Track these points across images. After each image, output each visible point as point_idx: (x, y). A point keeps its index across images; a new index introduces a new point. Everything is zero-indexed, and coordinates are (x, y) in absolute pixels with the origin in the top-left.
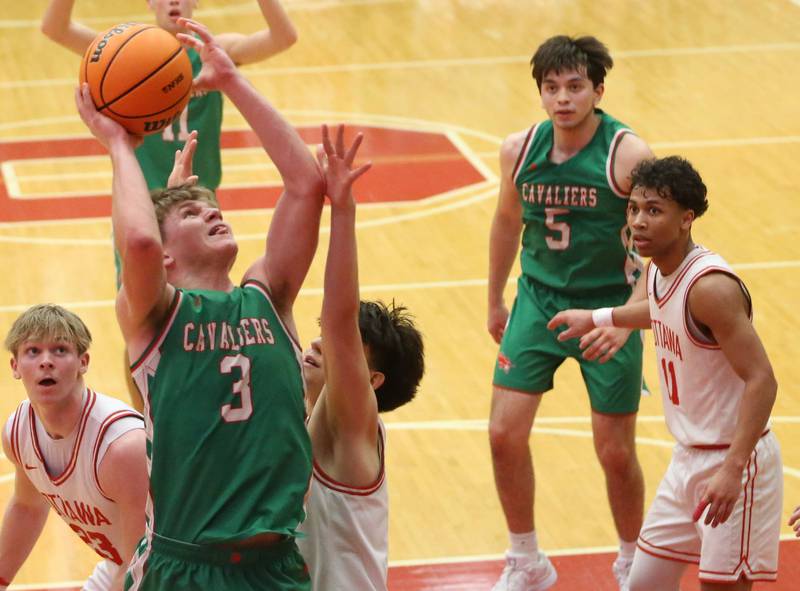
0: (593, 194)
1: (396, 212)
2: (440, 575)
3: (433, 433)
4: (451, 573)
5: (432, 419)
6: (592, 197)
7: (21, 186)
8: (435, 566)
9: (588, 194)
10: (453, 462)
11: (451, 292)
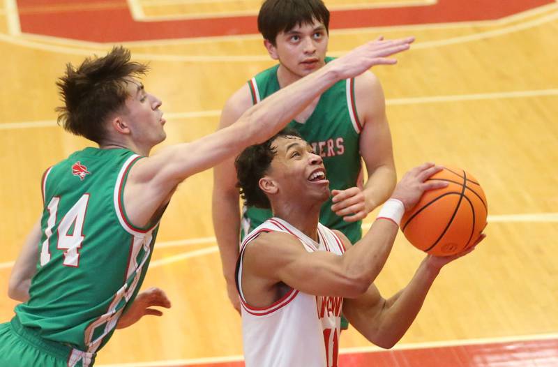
0: (340, 143)
1: (478, 30)
2: (531, 350)
3: (519, 225)
4: (542, 349)
5: (517, 212)
6: (339, 146)
7: (145, 9)
8: (526, 342)
9: (335, 143)
10: (539, 251)
11: (530, 100)
